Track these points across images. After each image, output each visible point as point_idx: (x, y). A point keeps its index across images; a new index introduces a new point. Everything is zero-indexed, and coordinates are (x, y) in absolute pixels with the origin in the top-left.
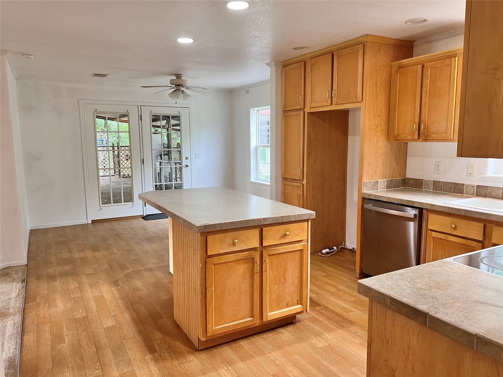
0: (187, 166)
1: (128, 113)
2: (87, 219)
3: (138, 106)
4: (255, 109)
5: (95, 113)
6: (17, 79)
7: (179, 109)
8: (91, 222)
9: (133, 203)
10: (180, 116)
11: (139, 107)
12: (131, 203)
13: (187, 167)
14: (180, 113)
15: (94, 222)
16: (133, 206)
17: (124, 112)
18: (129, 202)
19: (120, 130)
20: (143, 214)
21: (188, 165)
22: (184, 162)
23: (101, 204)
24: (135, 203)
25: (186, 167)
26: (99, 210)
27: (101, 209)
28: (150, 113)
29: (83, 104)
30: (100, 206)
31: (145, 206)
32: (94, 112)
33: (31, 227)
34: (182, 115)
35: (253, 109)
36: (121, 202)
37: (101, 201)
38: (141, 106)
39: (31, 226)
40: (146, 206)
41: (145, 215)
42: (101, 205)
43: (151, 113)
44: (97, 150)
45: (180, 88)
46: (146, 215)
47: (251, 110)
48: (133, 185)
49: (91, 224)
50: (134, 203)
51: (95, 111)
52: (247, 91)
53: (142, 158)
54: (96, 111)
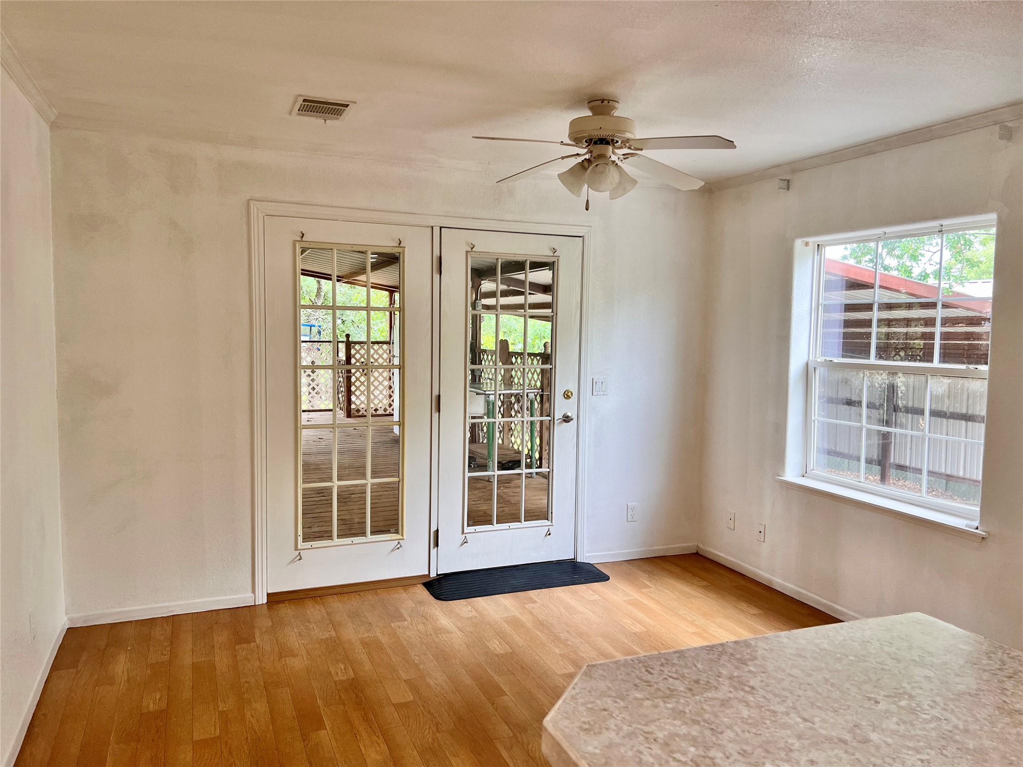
0: (567, 419)
1: (400, 250)
2: (254, 591)
3: (432, 227)
4: (811, 240)
5: (297, 245)
6: (54, 126)
7: (555, 242)
8: (265, 601)
9: (399, 537)
10: (554, 262)
11: (436, 231)
12: (393, 538)
13: (565, 421)
14: (555, 254)
15: (275, 599)
16: (399, 546)
17: (387, 245)
18: (388, 532)
19: (373, 304)
20: (427, 573)
21: (569, 414)
22: (561, 407)
23: (300, 539)
24: (405, 537)
25: (565, 423)
26: (293, 561)
27: (299, 557)
28: (467, 252)
29: (261, 215)
30: (296, 549)
31: (434, 548)
32: (295, 242)
33: (71, 620)
34: (561, 259)
35: (807, 240)
36: (363, 534)
37: (300, 532)
38: (441, 228)
39: (70, 615)
40: (437, 546)
41: (433, 575)
42: (301, 544)
43: (469, 252)
44: (298, 366)
45: (607, 149)
46: (437, 575)
47: (799, 243)
48: (403, 480)
49: (266, 607)
50: (402, 536)
51: (299, 239)
52: (786, 183)
53: (435, 393)
54: (304, 239)
